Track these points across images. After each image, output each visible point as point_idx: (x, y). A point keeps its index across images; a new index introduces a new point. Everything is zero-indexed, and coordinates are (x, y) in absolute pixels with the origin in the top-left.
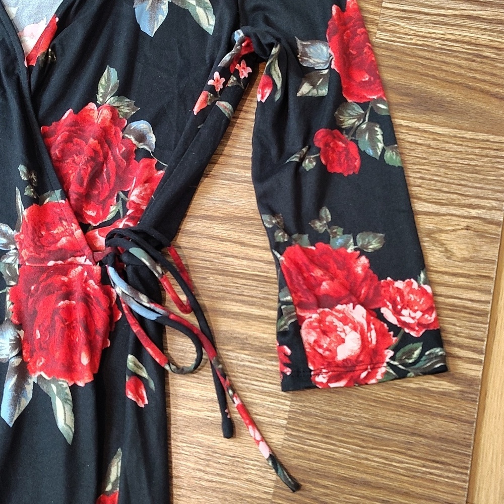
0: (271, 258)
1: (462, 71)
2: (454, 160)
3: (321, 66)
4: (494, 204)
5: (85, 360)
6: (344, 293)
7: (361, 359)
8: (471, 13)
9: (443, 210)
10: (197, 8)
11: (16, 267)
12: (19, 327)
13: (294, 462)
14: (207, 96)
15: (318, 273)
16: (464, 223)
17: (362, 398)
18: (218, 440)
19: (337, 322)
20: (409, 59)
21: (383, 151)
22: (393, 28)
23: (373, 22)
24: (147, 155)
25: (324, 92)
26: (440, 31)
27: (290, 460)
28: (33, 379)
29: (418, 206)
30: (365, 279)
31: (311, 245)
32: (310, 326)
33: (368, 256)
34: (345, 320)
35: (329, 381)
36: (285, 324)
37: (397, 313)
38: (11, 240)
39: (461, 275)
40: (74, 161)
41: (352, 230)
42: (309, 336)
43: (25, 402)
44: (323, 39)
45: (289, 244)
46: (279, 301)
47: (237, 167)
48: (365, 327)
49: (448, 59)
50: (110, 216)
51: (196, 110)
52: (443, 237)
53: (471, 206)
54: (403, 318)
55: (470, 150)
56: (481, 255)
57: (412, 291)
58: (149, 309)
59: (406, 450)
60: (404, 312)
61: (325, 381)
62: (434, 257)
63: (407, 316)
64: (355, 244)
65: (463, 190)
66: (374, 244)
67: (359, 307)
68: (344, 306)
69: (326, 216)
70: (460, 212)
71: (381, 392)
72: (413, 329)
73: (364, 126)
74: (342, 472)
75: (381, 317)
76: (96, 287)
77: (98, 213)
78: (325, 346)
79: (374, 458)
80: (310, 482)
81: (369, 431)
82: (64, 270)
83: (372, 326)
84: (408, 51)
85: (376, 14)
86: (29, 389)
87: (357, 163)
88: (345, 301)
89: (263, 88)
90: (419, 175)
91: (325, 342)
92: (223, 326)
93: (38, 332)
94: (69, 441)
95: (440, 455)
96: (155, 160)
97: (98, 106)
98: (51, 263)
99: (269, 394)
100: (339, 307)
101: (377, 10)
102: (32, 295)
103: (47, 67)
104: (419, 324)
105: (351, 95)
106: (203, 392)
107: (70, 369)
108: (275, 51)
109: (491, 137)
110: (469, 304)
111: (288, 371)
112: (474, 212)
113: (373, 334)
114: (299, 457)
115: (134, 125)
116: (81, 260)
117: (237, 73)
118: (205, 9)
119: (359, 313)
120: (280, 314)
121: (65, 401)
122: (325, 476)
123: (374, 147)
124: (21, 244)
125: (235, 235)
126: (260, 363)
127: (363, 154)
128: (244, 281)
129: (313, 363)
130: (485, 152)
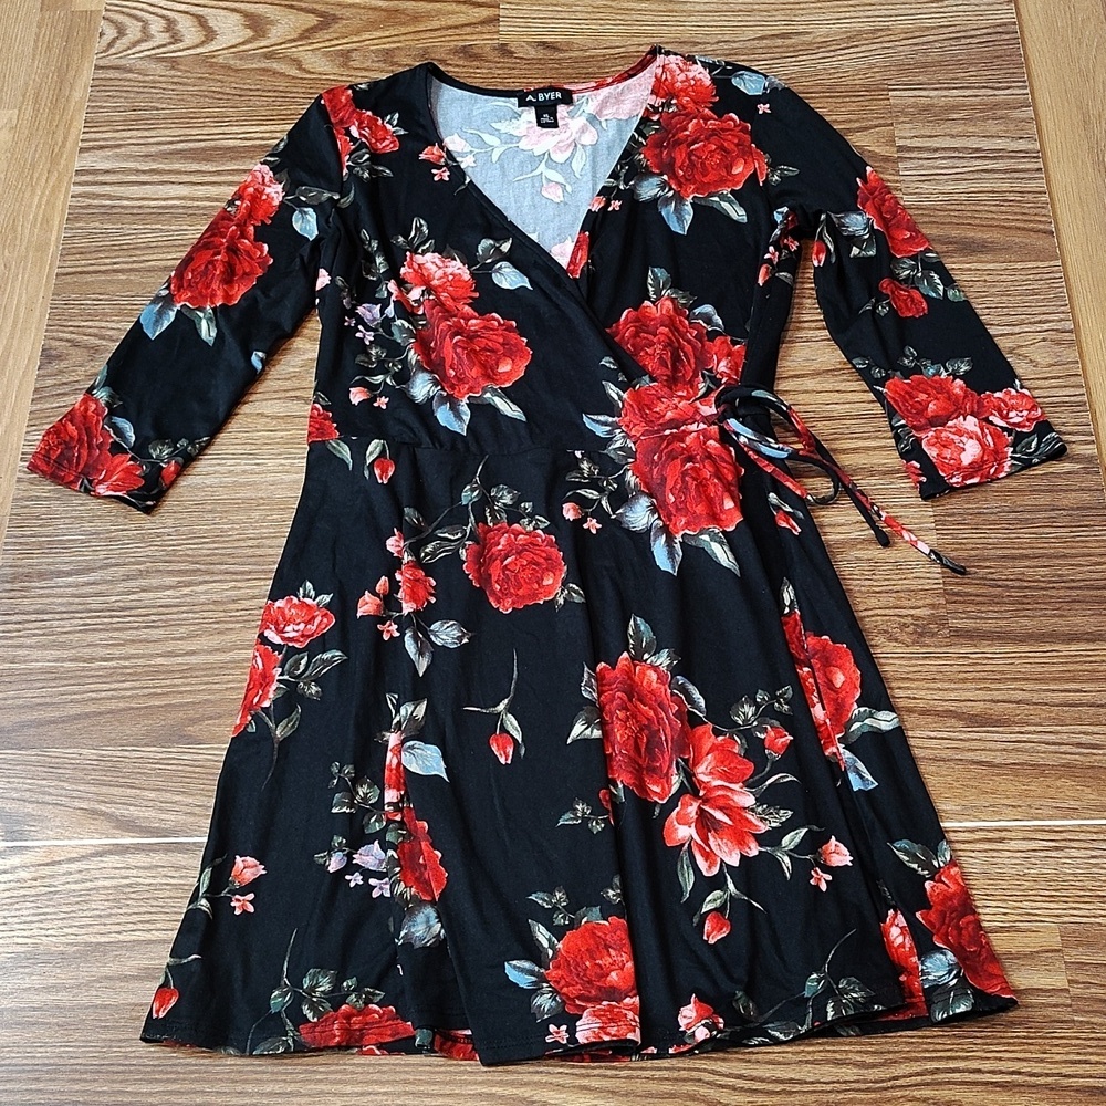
0: (871, 396)
1: (994, 216)
2: (1012, 288)
3: (862, 233)
4: (1062, 316)
5: (729, 504)
6: (952, 408)
7: (985, 459)
8: (985, 167)
9: (1017, 329)
10: (722, 203)
11: (631, 445)
12: (650, 495)
13: (954, 554)
14: (767, 268)
15: (923, 396)
16: (1040, 336)
17: (997, 492)
18: (877, 552)
19: (952, 436)
20: (940, 213)
21: (945, 291)
22: (916, 191)
23: (896, 189)
24: (717, 334)
25: (872, 253)
26: (962, 186)
27: (950, 553)
28: (678, 538)
29: (992, 331)
30: (965, 397)
31: (906, 379)
32: (929, 443)
33: (961, 378)
34: (959, 432)
35: (964, 478)
36: (905, 446)
37: (1005, 418)
38: (616, 426)
39: (1052, 378)
40: (647, 353)
41: (940, 360)
42: (932, 452)
43: (679, 559)
44: (857, 211)
45: (888, 377)
46: (893, 428)
47: (810, 329)
48: (979, 433)
49: (978, 208)
50: (700, 393)
51: (761, 282)
52: (1024, 350)
53: (1040, 322)
54: (1012, 421)
55: (1025, 278)
56: (1063, 359)
57: (1012, 398)
58: (778, 449)
59: (1051, 522)
60: (1012, 414)
61: (960, 480)
62: (1021, 368)
63: (1015, 418)
64: (946, 370)
65: (1029, 311)
66: (965, 368)
67: (969, 417)
68: (955, 421)
69: (911, 353)
70: (1033, 328)
71: (1011, 483)
72: (1024, 426)
73: (920, 275)
74: (999, 552)
75: (991, 423)
76: (717, 445)
77: (688, 392)
78: (948, 456)
79: (1025, 535)
80: (973, 567)
81: (1012, 515)
82: (681, 437)
83: (987, 431)
84: (938, 207)
85: (897, 182)
86: (678, 547)
87: (924, 305)
88: (954, 416)
89: (817, 255)
90: (984, 306)
91: (947, 453)
92: (844, 460)
93: (671, 496)
94: (738, 573)
95: (1083, 521)
96: (729, 338)
97: (653, 303)
98: (668, 432)
99: (911, 506)
100: (950, 423)
101: (896, 178)
102: (657, 464)
103: (591, 275)
104: (1028, 420)
105: (899, 252)
106: (847, 518)
107: (715, 518)
108: (823, 217)
109: (1039, 264)
110: (1067, 399)
111: (924, 479)
112: (1045, 326)
113: (989, 438)
114: (956, 550)
115: (697, 311)
116: (694, 427)
117: (787, 247)
118: (730, 202)
119: (971, 423)
120: (898, 438)
121: (721, 543)
122: (986, 560)
123: (935, 290)
124: (627, 426)
125: (829, 387)
126: (892, 483)
127: (927, 297)
128: (853, 422)
129: (943, 471)
130: (1038, 277)
